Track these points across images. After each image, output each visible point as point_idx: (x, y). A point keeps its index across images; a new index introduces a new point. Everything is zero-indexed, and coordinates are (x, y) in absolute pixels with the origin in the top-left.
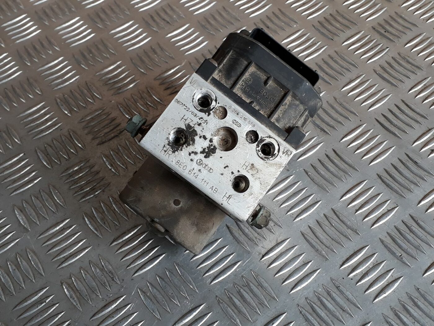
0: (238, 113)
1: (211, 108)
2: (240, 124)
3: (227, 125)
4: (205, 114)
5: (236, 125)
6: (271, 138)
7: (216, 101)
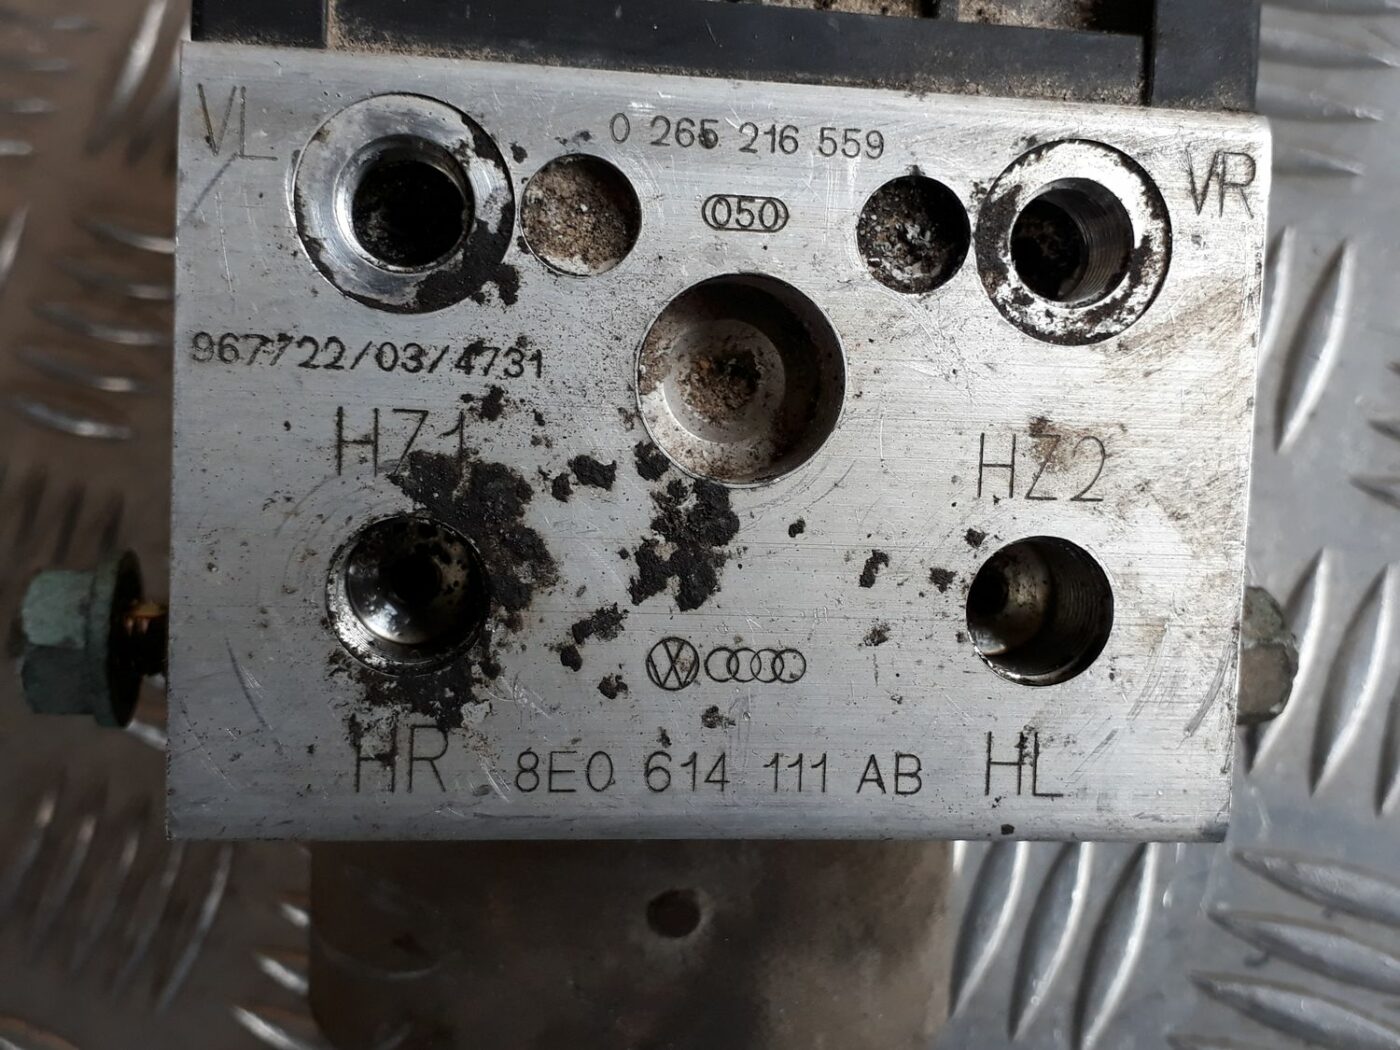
0: (704, 133)
1: (493, 227)
2: (770, 200)
3: (692, 272)
4: (480, 299)
5: (744, 228)
6: (1051, 145)
7: (487, 147)
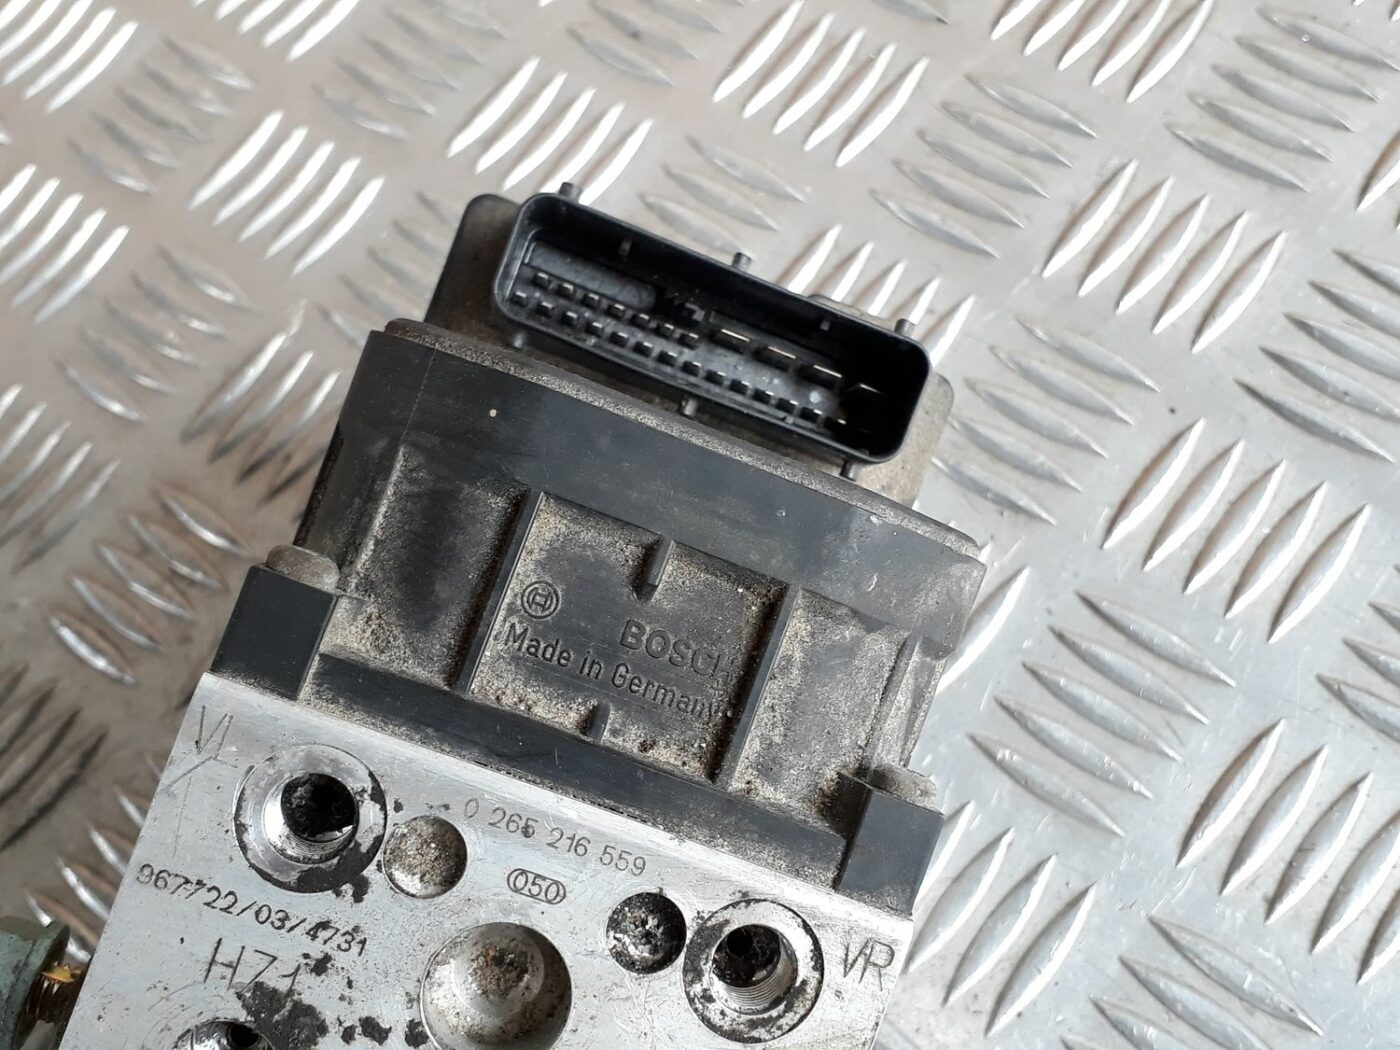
0: (527, 827)
1: (364, 849)
2: (556, 883)
3: (487, 915)
4: (338, 894)
5: (532, 896)
6: (757, 901)
7: (378, 796)
